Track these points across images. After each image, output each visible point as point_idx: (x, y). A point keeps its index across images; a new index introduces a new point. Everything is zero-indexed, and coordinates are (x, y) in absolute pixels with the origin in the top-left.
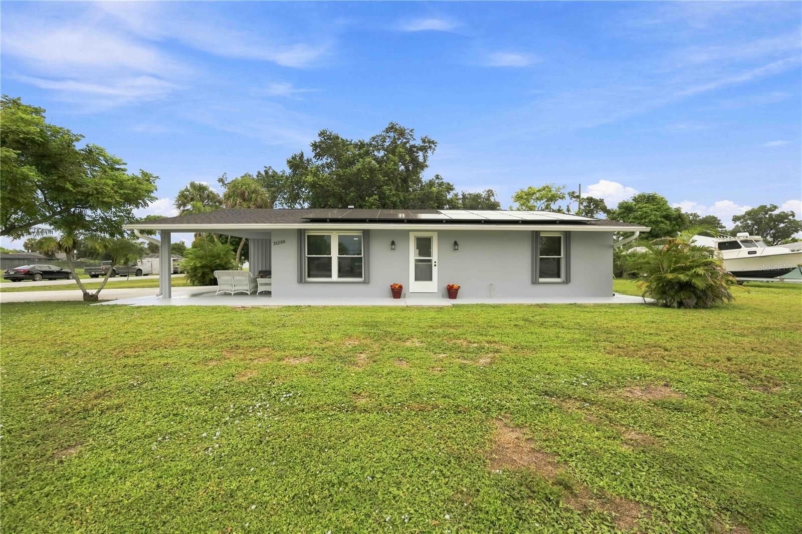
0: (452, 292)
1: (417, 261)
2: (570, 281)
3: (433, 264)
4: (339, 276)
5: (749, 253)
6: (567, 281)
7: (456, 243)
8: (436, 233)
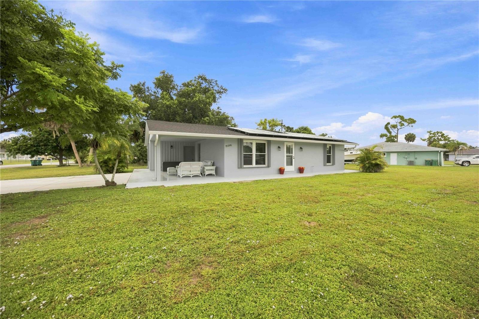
0: (301, 170)
1: (287, 156)
2: (335, 164)
3: (293, 158)
4: (256, 164)
5: (351, 153)
6: (334, 164)
7: (301, 148)
8: (294, 143)
